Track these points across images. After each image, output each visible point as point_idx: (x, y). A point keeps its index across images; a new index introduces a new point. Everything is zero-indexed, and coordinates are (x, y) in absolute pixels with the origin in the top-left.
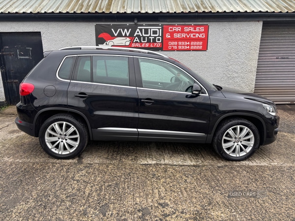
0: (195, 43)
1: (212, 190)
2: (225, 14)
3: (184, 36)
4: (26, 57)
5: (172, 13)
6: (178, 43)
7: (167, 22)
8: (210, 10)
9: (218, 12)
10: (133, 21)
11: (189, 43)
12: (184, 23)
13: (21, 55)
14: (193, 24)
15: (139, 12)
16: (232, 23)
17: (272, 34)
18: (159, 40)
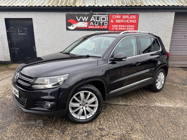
0: (129, 26)
1: (134, 121)
2: (150, 7)
3: (122, 21)
4: (23, 34)
5: (115, 7)
6: (118, 26)
7: (111, 12)
8: (140, 4)
9: (145, 6)
10: (90, 12)
11: (125, 26)
12: (122, 13)
13: (20, 33)
14: (128, 13)
15: (94, 6)
16: (155, 13)
17: (181, 21)
18: (106, 24)
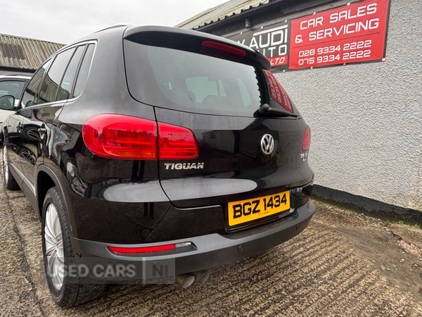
0: (353, 45)
3: (329, 34)
6: (316, 52)
10: (244, 26)
11: (339, 48)
12: (329, 7)
14: (349, 3)
18: (283, 50)
